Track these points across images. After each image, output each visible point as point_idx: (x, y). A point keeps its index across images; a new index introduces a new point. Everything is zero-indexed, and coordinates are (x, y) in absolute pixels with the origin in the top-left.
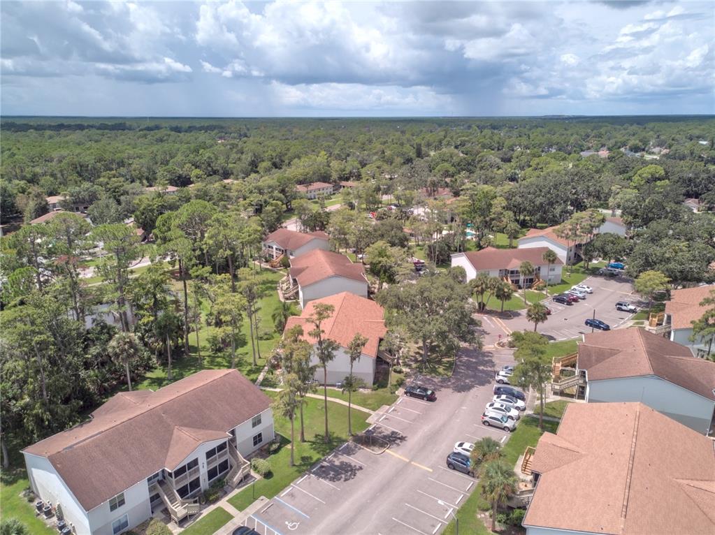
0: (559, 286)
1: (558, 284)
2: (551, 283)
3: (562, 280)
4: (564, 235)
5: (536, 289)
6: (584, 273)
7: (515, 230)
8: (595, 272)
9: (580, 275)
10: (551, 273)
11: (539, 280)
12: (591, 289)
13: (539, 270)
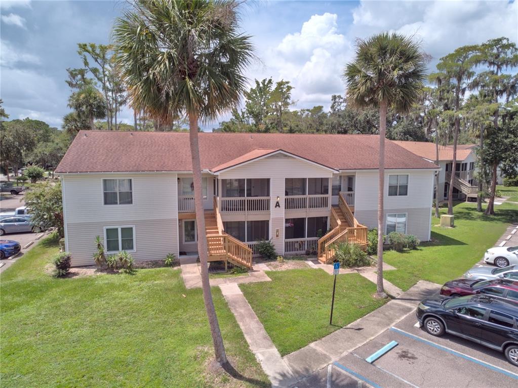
0: (429, 251)
2: (397, 237)
3: (434, 235)
5: (334, 261)
10: (392, 202)
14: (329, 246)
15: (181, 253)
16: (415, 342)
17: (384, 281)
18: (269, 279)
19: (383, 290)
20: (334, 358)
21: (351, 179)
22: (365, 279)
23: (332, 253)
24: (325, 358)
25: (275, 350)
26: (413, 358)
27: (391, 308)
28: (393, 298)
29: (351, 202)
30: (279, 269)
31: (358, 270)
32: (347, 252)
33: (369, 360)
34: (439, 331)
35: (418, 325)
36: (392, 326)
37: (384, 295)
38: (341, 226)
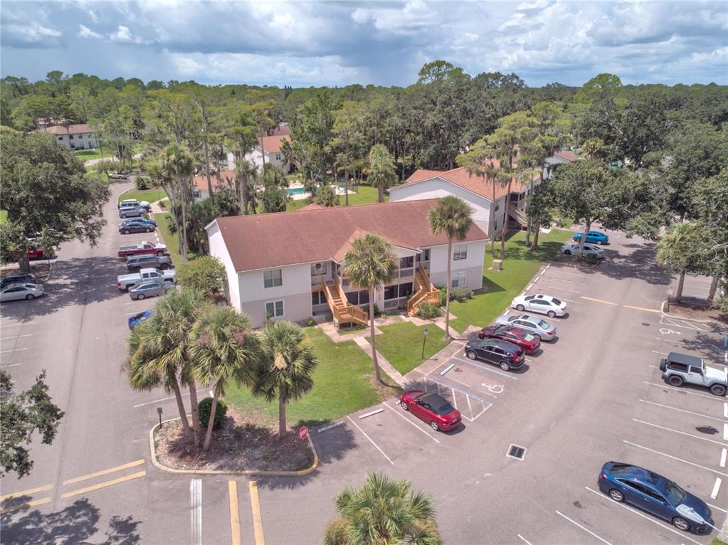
0: (479, 299)
1: (477, 292)
2: (458, 291)
3: (486, 281)
4: (482, 169)
5: (419, 315)
6: (529, 256)
7: (385, 173)
8: (553, 254)
9: (523, 262)
10: (456, 265)
11: (427, 289)
12: (563, 305)
13: (427, 258)
14: (415, 306)
15: (314, 314)
16: (463, 364)
17: (449, 327)
18: (381, 333)
19: (448, 335)
20: (426, 375)
21: (427, 253)
22: (438, 328)
23: (417, 310)
24: (422, 375)
25: (398, 373)
26: (461, 371)
27: (452, 345)
28: (454, 339)
29: (427, 267)
30: (384, 324)
31: (434, 321)
32: (427, 309)
33: (442, 374)
34: (474, 357)
35: (465, 355)
36: (453, 357)
37: (449, 338)
38: (422, 290)
